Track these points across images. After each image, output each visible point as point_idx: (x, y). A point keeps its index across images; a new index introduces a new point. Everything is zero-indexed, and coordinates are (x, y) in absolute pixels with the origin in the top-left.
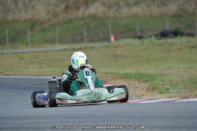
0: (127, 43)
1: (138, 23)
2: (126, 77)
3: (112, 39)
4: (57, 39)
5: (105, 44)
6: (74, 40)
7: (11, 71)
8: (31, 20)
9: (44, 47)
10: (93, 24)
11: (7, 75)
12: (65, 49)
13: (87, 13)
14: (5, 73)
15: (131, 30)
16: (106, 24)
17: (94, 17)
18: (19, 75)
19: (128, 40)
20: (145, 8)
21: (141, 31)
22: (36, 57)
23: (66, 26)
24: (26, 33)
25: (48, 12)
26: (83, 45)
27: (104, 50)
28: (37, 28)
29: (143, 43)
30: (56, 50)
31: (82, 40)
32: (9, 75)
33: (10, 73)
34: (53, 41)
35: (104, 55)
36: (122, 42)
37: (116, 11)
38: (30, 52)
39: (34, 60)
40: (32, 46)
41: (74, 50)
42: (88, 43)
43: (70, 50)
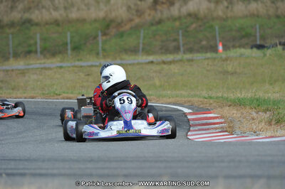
0: (241, 55)
1: (258, 26)
2: (239, 103)
3: (220, 48)
4: (141, 46)
5: (209, 55)
6: (165, 50)
7: (72, 93)
8: (104, 19)
9: (121, 59)
10: (194, 26)
11: (67, 98)
12: (152, 62)
13: (184, 10)
14: (65, 95)
15: (247, 35)
16: (211, 27)
17: (194, 16)
19: (243, 50)
20: (269, 3)
21: (263, 38)
23: (153, 28)
24: (95, 38)
25: (129, 8)
26: (178, 57)
27: (208, 64)
28: (113, 31)
29: (265, 55)
30: (139, 64)
31: (177, 49)
32: (70, 98)
33: (71, 95)
34: (134, 51)
35: (208, 71)
36: (233, 53)
37: (227, 7)
40: (105, 57)
41: (164, 63)
42: (184, 53)
43: (158, 63)
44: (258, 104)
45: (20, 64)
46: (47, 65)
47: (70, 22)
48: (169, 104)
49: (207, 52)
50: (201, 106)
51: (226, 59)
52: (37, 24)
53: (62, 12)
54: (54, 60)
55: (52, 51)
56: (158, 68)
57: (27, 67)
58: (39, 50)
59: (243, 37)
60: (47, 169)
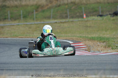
0: (93, 19)
1: (100, 7)
2: (92, 39)
3: (85, 16)
4: (52, 16)
5: (80, 19)
6: (62, 17)
8: (36, 5)
9: (44, 21)
10: (74, 7)
11: (21, 38)
12: (56, 22)
14: (20, 36)
15: (96, 11)
16: (81, 8)
17: (74, 3)
18: (28, 38)
19: (94, 17)
21: (102, 12)
22: (39, 27)
23: (57, 8)
24: (33, 12)
26: (67, 20)
27: (79, 23)
28: (40, 10)
29: (103, 19)
30: (51, 23)
31: (67, 17)
34: (49, 18)
35: (80, 26)
36: (90, 18)
38: (35, 24)
39: (38, 29)
40: (37, 20)
41: (61, 23)
42: (70, 18)
43: (59, 23)
44: (101, 39)
45: (1, 24)
46: (12, 24)
47: (22, 6)
48: (64, 40)
49: (79, 18)
50: (77, 40)
51: (87, 21)
52: (8, 7)
53: (19, 2)
54: (15, 22)
55: (15, 18)
56: (59, 25)
57: (5, 25)
58: (9, 18)
59: (94, 12)
60: (13, 67)
